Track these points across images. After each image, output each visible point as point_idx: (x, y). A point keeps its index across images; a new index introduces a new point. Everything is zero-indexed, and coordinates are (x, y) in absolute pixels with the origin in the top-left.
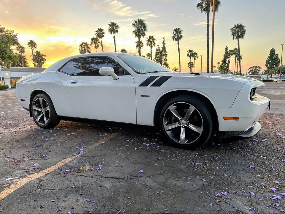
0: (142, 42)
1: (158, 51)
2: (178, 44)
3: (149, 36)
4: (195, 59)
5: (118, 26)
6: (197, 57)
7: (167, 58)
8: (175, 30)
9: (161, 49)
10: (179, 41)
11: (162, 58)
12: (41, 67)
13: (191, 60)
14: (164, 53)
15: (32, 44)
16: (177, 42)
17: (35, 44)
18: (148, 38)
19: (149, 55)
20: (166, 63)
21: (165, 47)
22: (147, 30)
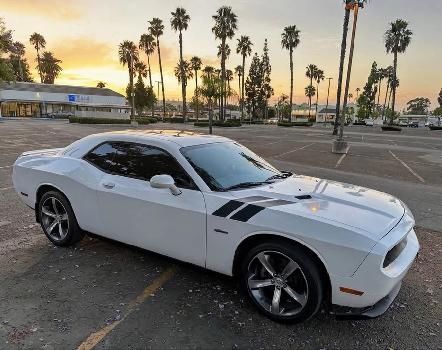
0: (228, 47)
1: (255, 63)
2: (291, 54)
3: (242, 37)
4: (318, 82)
5: (187, 17)
6: (323, 79)
7: (271, 77)
8: (286, 29)
9: (261, 60)
10: (293, 49)
11: (261, 76)
13: (311, 83)
14: (266, 67)
15: (37, 39)
16: (289, 51)
17: (43, 41)
18: (239, 40)
19: (240, 69)
20: (268, 84)
21: (267, 56)
22: (237, 27)
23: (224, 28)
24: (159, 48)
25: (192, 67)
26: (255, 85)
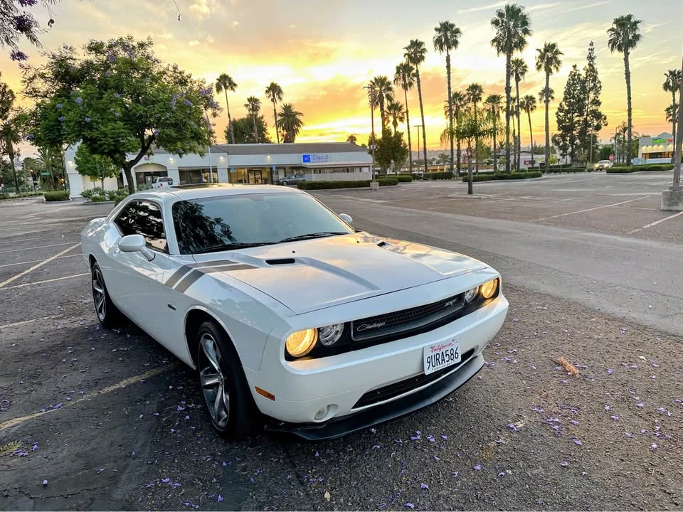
1: (574, 80)
2: (626, 60)
3: (545, 45)
5: (458, 31)
7: (600, 98)
8: (617, 22)
9: (583, 74)
10: (630, 50)
11: (584, 99)
12: (293, 142)
13: (674, 99)
14: (592, 85)
15: (274, 90)
16: (622, 55)
17: (280, 91)
19: (547, 93)
20: (597, 110)
21: (594, 68)
22: (530, 32)
23: (510, 37)
24: (418, 79)
25: (469, 99)
26: (573, 113)
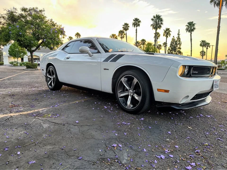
0: (159, 34)
1: (173, 41)
2: (191, 35)
3: (166, 29)
4: (207, 48)
5: (140, 21)
6: (210, 47)
7: (181, 47)
8: (188, 23)
9: (176, 39)
10: (192, 32)
11: (176, 47)
13: (203, 49)
14: (179, 43)
15: (78, 35)
16: (190, 33)
18: (164, 30)
19: (165, 44)
20: (180, 51)
21: (179, 38)
22: (163, 24)
23: (157, 24)
24: (126, 36)
25: (141, 44)
26: (173, 51)
